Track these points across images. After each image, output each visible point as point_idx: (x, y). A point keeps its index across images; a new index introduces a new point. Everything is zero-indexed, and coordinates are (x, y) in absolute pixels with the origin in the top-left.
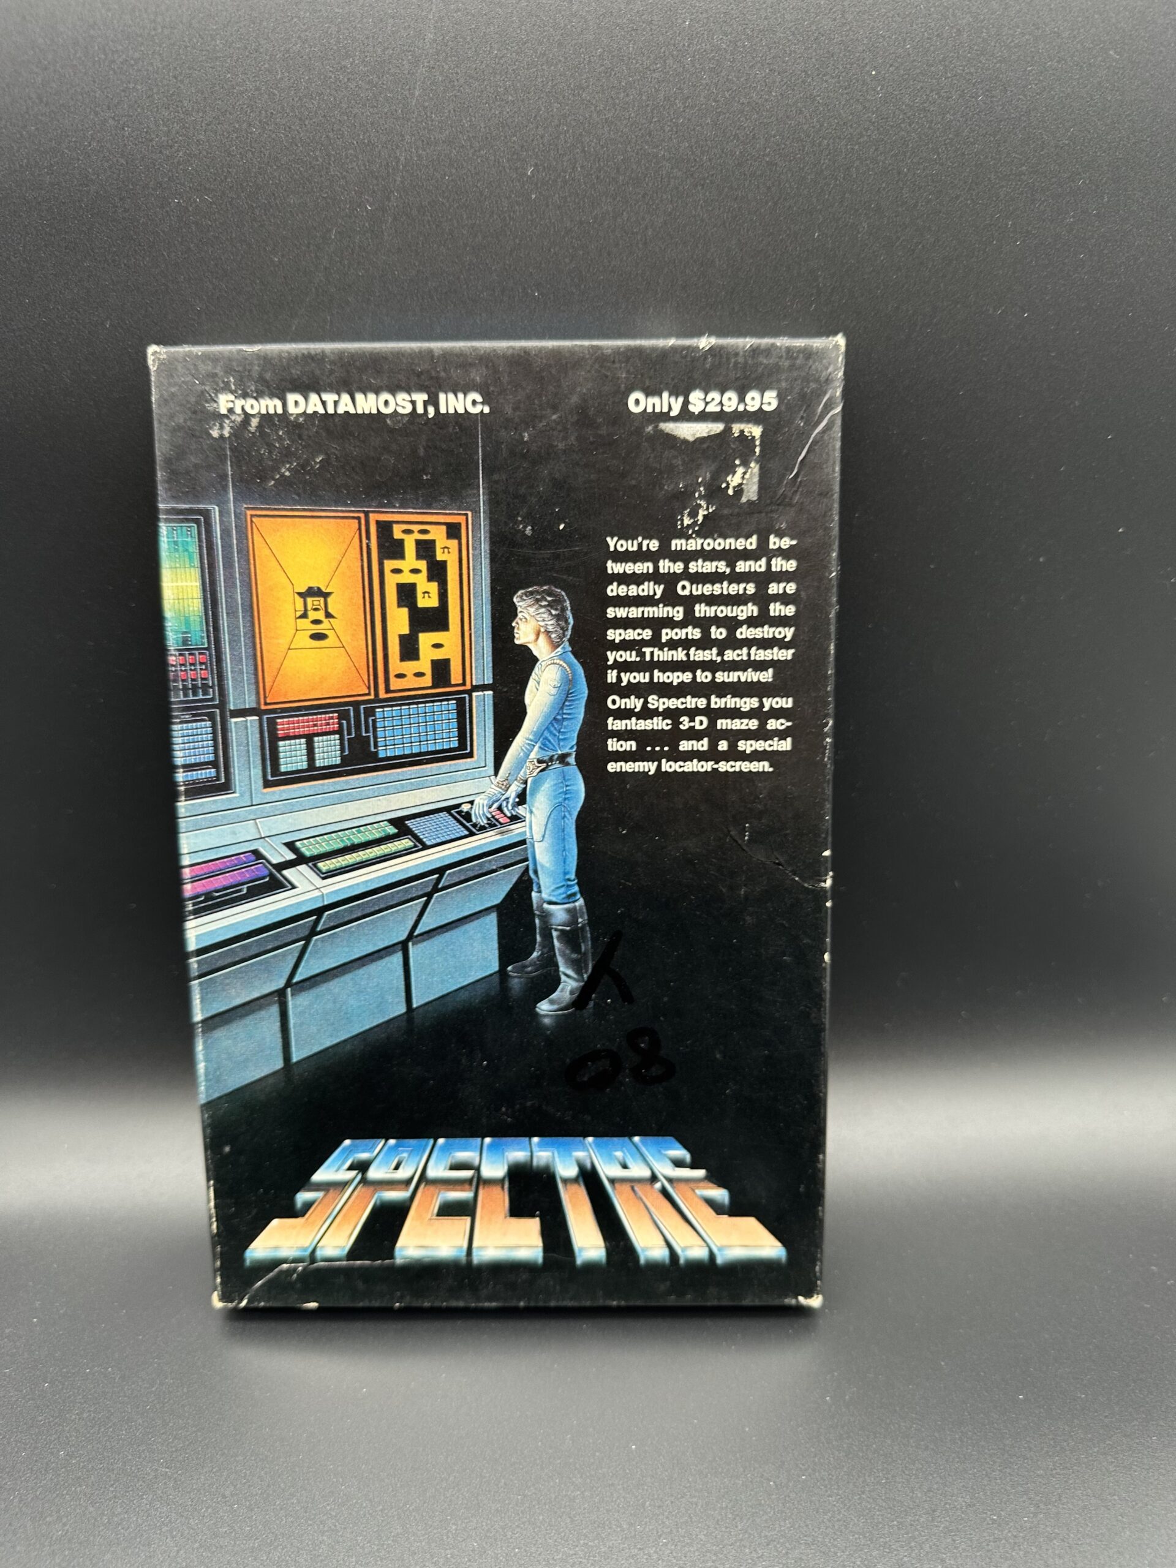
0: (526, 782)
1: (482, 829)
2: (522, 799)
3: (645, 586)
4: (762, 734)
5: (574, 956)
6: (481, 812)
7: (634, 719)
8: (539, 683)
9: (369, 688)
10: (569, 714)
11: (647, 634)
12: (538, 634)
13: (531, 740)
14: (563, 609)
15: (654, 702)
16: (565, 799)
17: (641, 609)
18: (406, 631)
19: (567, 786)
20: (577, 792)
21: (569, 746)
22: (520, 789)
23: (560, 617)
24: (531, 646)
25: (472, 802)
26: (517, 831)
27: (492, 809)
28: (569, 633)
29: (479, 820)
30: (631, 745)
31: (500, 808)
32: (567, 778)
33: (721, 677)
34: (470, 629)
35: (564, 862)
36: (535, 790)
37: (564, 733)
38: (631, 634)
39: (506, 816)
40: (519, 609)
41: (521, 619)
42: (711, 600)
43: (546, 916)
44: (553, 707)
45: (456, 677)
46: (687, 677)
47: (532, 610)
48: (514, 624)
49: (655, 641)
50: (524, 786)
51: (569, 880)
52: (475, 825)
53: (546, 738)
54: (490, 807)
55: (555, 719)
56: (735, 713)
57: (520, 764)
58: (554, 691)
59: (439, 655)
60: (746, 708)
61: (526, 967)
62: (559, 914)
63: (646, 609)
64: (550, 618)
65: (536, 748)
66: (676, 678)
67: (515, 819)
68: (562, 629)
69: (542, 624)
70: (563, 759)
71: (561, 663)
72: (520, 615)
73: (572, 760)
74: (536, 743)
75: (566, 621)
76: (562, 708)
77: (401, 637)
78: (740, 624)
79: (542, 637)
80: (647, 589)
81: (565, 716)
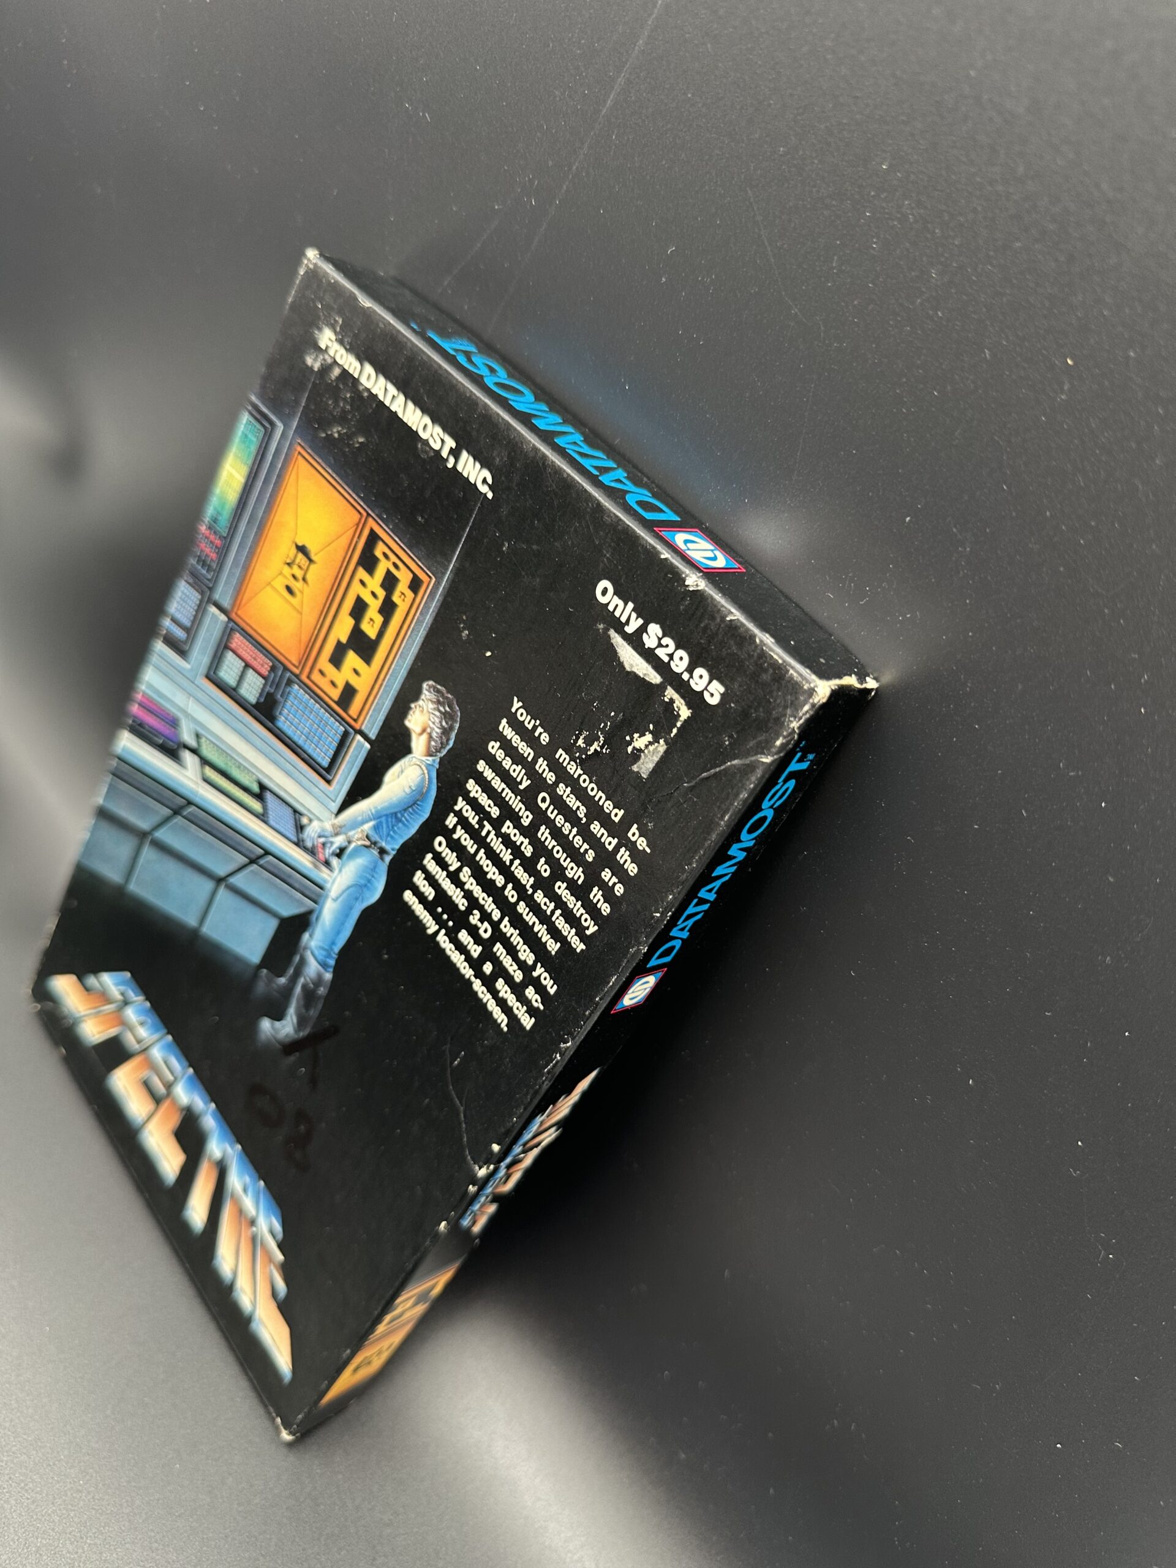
0: (349, 842)
1: (305, 849)
2: (340, 852)
3: (518, 768)
4: (518, 990)
5: (303, 1011)
6: (312, 835)
7: (445, 873)
8: (401, 772)
9: (300, 663)
10: (407, 820)
11: (495, 812)
12: (424, 731)
13: (372, 814)
14: (451, 728)
15: (466, 874)
16: (366, 885)
17: (503, 785)
18: (344, 640)
19: (373, 876)
20: (376, 889)
21: (393, 846)
22: (343, 845)
23: (446, 732)
24: (414, 737)
25: (311, 820)
26: (323, 874)
27: (319, 840)
28: (444, 752)
29: (307, 839)
30: (430, 893)
31: (324, 844)
32: (377, 870)
33: (522, 908)
34: (384, 680)
35: (337, 935)
36: (353, 856)
37: (394, 832)
38: (484, 800)
40: (423, 697)
41: (420, 707)
42: (556, 833)
43: (304, 959)
44: (399, 802)
45: (354, 709)
46: (500, 881)
47: (431, 706)
48: (413, 705)
49: (497, 824)
50: (347, 845)
51: (333, 950)
53: (381, 823)
54: (320, 836)
55: (396, 813)
56: (512, 951)
57: (355, 824)
58: (408, 790)
59: (354, 681)
60: (522, 956)
61: (273, 982)
62: (312, 968)
63: (507, 790)
64: (439, 726)
65: (371, 824)
66: (493, 873)
67: (327, 863)
68: (442, 743)
69: (432, 725)
70: (382, 852)
71: (426, 772)
72: (420, 702)
73: (388, 859)
74: (373, 819)
75: (448, 740)
76: (405, 810)
77: (339, 643)
78: (564, 878)
79: (425, 737)
80: (517, 771)
81: (403, 819)
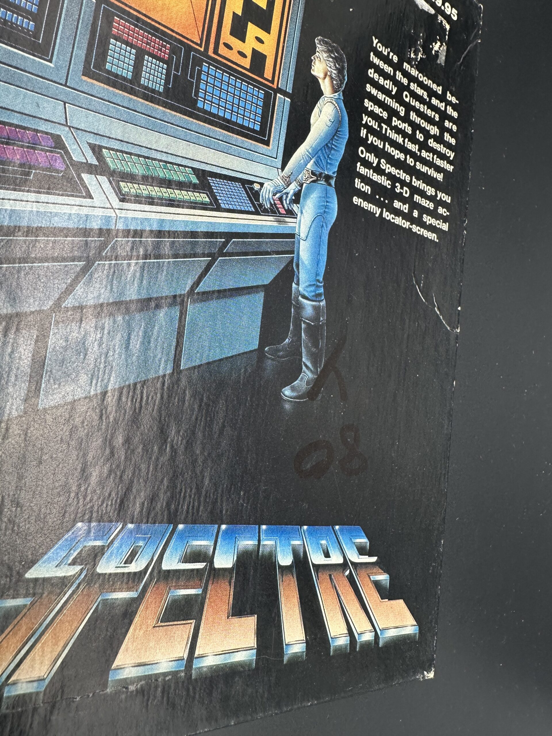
1: (266, 212)
2: (297, 198)
3: (388, 82)
4: (434, 214)
5: (314, 350)
6: (267, 196)
7: (372, 171)
8: (321, 112)
9: (201, 40)
10: (336, 146)
11: (385, 115)
12: (326, 75)
13: (310, 154)
14: (343, 68)
15: (384, 164)
16: (325, 212)
17: (384, 96)
18: (239, 12)
19: (327, 202)
20: (333, 209)
21: (332, 170)
22: (297, 189)
23: (340, 71)
24: (320, 81)
25: (262, 185)
26: (290, 224)
27: (275, 197)
28: (343, 86)
29: (265, 203)
30: (367, 189)
31: (281, 199)
32: (328, 195)
33: (419, 166)
34: (284, 42)
35: (318, 265)
36: (307, 195)
37: (330, 159)
38: (377, 110)
39: (284, 207)
40: (317, 50)
41: (317, 58)
42: (418, 113)
43: (299, 307)
44: (326, 135)
45: (268, 73)
46: (402, 156)
47: (325, 55)
48: (312, 58)
49: (388, 122)
50: (300, 188)
51: (318, 281)
52: (261, 206)
53: (319, 157)
54: (274, 195)
55: (327, 145)
56: (423, 194)
58: (329, 124)
60: (429, 193)
61: (279, 351)
62: (308, 309)
63: (387, 98)
64: (334, 68)
66: (397, 154)
67: (290, 213)
68: (340, 80)
69: (329, 69)
70: (328, 178)
71: (336, 105)
72: (317, 54)
73: (333, 182)
74: (313, 157)
75: (344, 77)
76: (332, 139)
77: (235, 15)
78: (430, 136)
79: (327, 79)
80: (388, 84)
81: (333, 147)
